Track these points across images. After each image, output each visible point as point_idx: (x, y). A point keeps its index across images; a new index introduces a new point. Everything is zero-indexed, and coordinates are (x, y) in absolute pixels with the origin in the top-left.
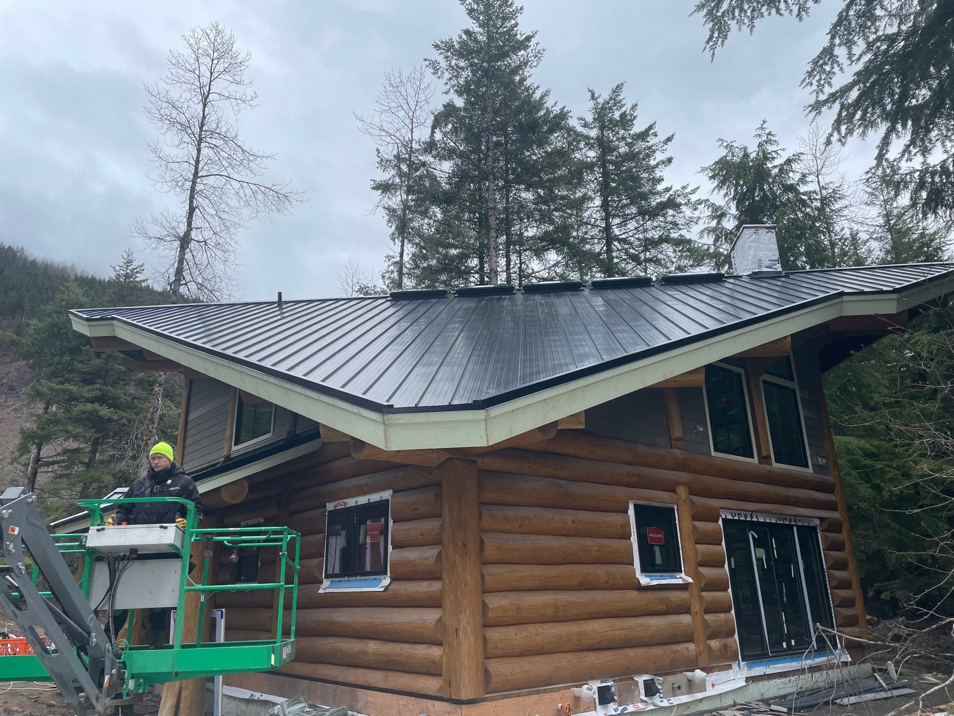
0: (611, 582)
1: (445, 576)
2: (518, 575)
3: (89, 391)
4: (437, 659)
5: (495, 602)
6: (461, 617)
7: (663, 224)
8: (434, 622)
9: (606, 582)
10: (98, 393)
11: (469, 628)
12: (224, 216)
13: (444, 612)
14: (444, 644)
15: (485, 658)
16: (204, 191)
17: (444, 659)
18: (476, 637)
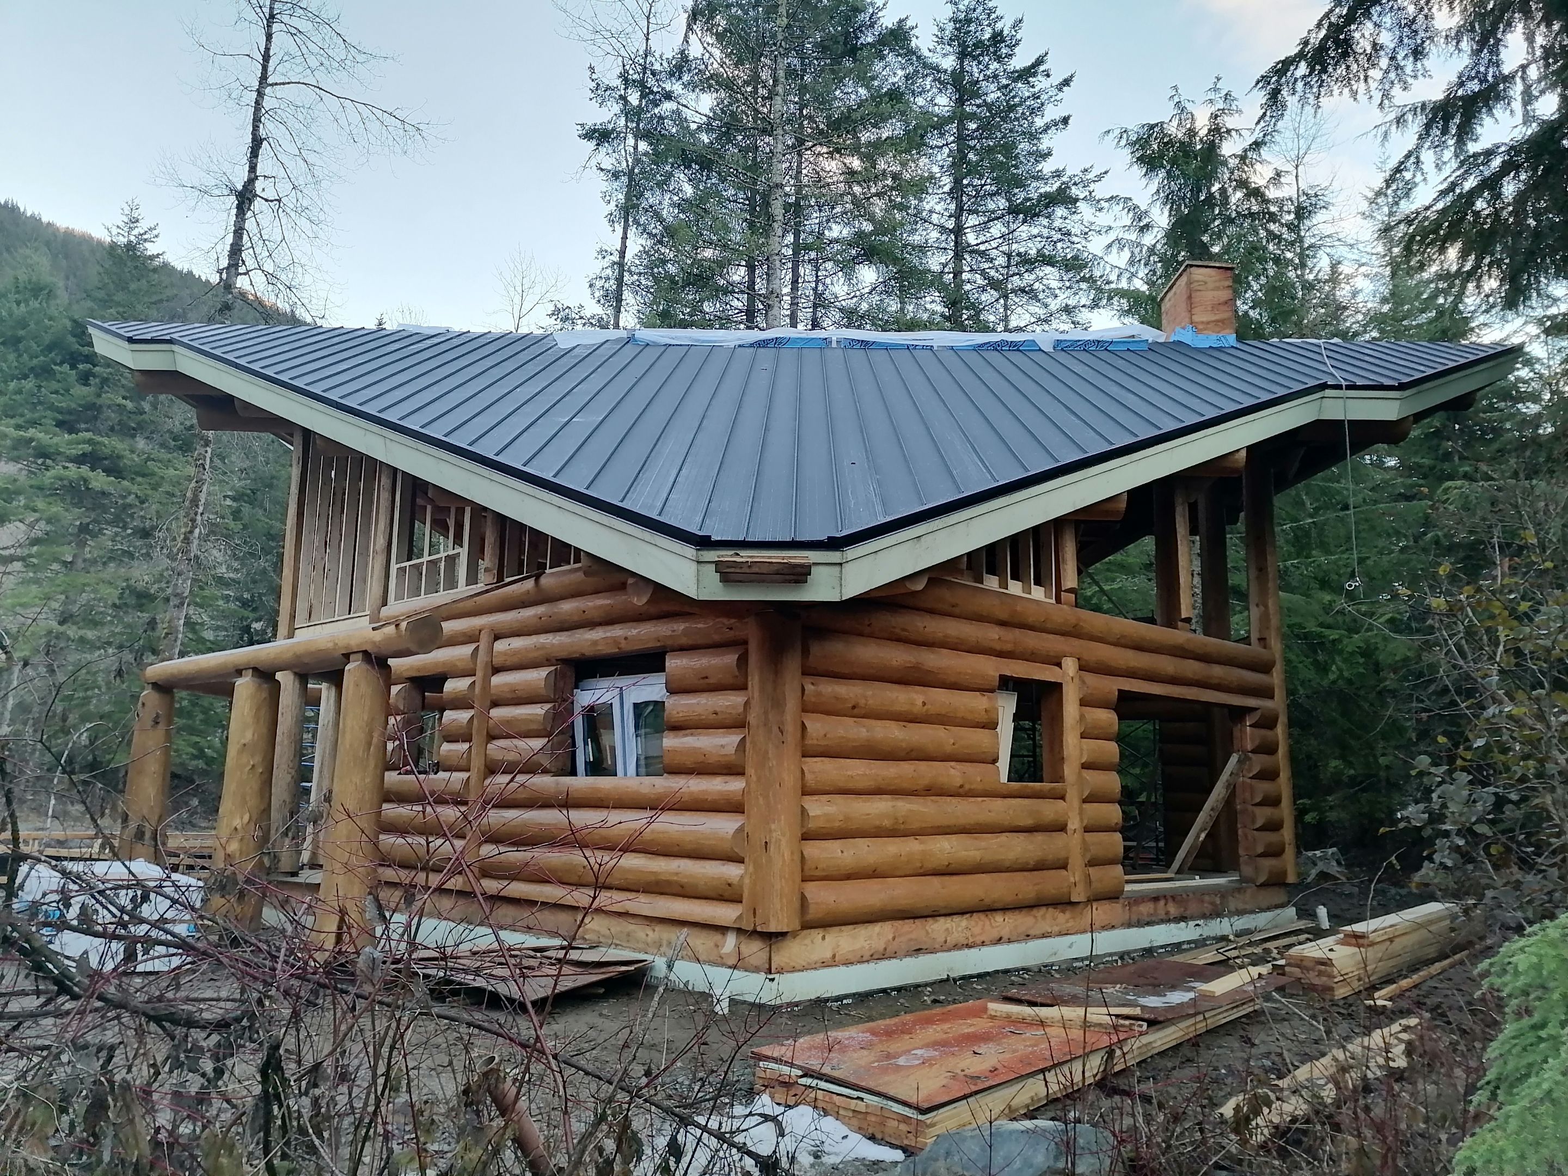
0: (967, 787)
1: (750, 771)
2: (849, 773)
3: (69, 443)
4: (735, 881)
5: (819, 809)
6: (773, 827)
7: (1045, 232)
8: (731, 832)
9: (961, 786)
10: (88, 448)
11: (783, 843)
12: (311, 158)
13: (748, 818)
14: (746, 860)
15: (804, 880)
16: (279, 111)
17: (747, 881)
18: (792, 853)
